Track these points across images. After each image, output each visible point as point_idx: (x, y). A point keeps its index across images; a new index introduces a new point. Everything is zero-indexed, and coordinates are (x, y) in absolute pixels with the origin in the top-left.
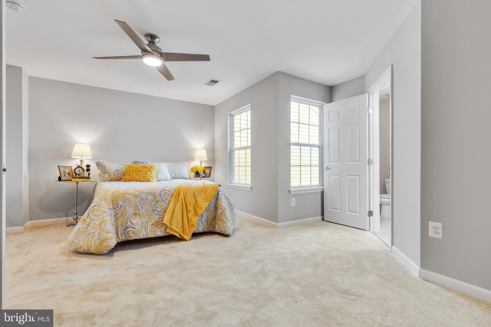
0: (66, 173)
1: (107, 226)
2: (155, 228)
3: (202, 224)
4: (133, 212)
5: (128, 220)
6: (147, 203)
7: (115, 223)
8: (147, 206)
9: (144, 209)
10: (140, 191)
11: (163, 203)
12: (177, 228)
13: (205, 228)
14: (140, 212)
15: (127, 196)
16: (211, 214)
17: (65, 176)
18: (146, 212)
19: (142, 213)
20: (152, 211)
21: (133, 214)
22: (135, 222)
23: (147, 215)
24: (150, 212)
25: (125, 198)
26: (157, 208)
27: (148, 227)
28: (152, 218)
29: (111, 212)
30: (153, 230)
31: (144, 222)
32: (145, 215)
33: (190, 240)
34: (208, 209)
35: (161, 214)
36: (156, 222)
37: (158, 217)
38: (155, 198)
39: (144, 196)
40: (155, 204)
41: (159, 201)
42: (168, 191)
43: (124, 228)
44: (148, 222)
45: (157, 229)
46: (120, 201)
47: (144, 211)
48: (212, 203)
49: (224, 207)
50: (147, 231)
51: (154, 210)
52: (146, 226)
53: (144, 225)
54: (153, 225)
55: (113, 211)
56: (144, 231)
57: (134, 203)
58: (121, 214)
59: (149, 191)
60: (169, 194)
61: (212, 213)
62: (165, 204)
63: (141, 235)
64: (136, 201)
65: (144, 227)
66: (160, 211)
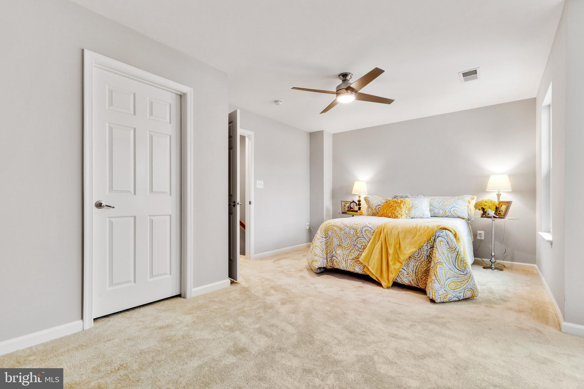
0: (346, 206)
1: (316, 251)
2: (354, 263)
3: (407, 274)
4: (337, 244)
5: (334, 249)
6: (349, 237)
7: (326, 250)
8: (349, 240)
9: (346, 243)
10: (345, 225)
11: (363, 240)
12: (373, 269)
13: (412, 281)
14: (343, 245)
15: (335, 228)
16: (422, 266)
17: (345, 209)
18: (348, 246)
19: (344, 246)
20: (353, 245)
21: (338, 245)
22: (338, 252)
23: (348, 248)
24: (351, 246)
25: (333, 229)
26: (358, 243)
27: (348, 261)
28: (353, 253)
29: (322, 240)
30: (352, 265)
31: (346, 254)
32: (346, 248)
33: (388, 288)
34: (418, 258)
35: (361, 251)
36: (355, 257)
37: (358, 253)
38: (357, 233)
39: (347, 230)
40: (356, 239)
41: (360, 237)
42: (370, 227)
43: (331, 256)
44: (348, 256)
45: (356, 265)
46: (330, 232)
47: (346, 245)
48: (424, 251)
49: (437, 259)
50: (346, 264)
51: (354, 245)
52: (347, 259)
53: (345, 258)
54: (353, 259)
55: (324, 239)
56: (344, 263)
57: (339, 236)
58: (330, 243)
59: (352, 226)
60: (370, 231)
61: (424, 264)
62: (365, 241)
63: (341, 266)
64: (341, 234)
65: (344, 260)
66: (360, 247)
